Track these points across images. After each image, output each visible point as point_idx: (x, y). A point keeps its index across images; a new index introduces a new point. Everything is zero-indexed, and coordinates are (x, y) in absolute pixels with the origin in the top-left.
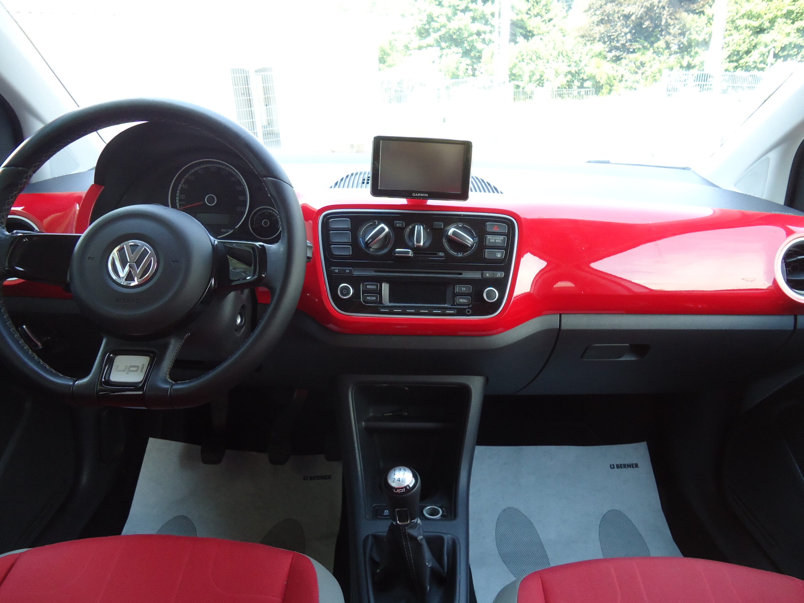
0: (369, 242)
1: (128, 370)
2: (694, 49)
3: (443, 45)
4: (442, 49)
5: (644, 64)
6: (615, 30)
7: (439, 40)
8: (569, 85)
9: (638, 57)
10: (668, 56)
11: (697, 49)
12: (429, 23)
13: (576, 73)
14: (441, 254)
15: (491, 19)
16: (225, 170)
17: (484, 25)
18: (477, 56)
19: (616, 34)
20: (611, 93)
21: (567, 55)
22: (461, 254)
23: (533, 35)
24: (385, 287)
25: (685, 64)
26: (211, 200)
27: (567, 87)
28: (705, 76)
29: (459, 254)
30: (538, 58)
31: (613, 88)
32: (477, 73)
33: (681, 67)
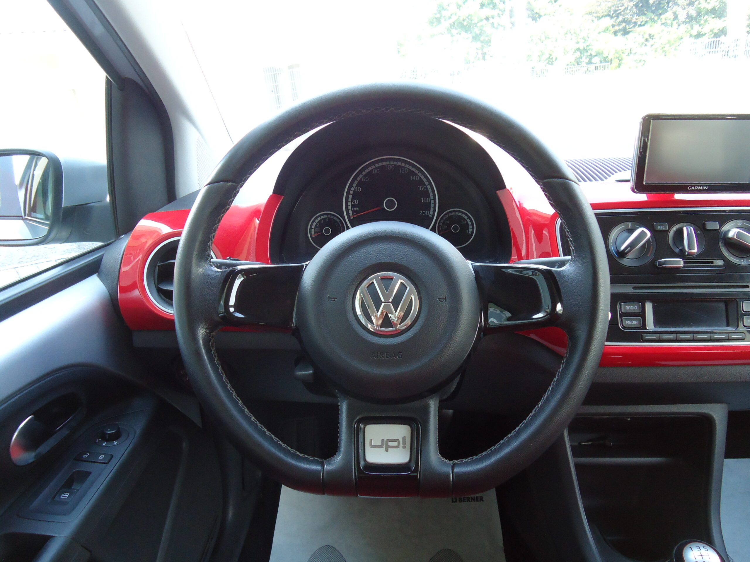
0: (626, 251)
1: (386, 445)
2: (704, 17)
3: (454, 31)
4: (452, 36)
5: (653, 36)
6: (622, 4)
7: (450, 28)
8: (578, 62)
9: (647, 29)
10: (677, 27)
11: (706, 17)
12: (440, 12)
13: (584, 49)
14: (720, 262)
15: (499, 3)
16: (405, 167)
17: (492, 9)
18: (487, 39)
19: (622, 8)
20: (621, 67)
21: (575, 33)
22: (745, 261)
23: (540, 16)
24: (649, 307)
25: (694, 33)
26: (390, 204)
27: (576, 64)
28: (716, 42)
29: (742, 260)
30: (547, 38)
31: (623, 61)
32: (486, 57)
33: (691, 36)
